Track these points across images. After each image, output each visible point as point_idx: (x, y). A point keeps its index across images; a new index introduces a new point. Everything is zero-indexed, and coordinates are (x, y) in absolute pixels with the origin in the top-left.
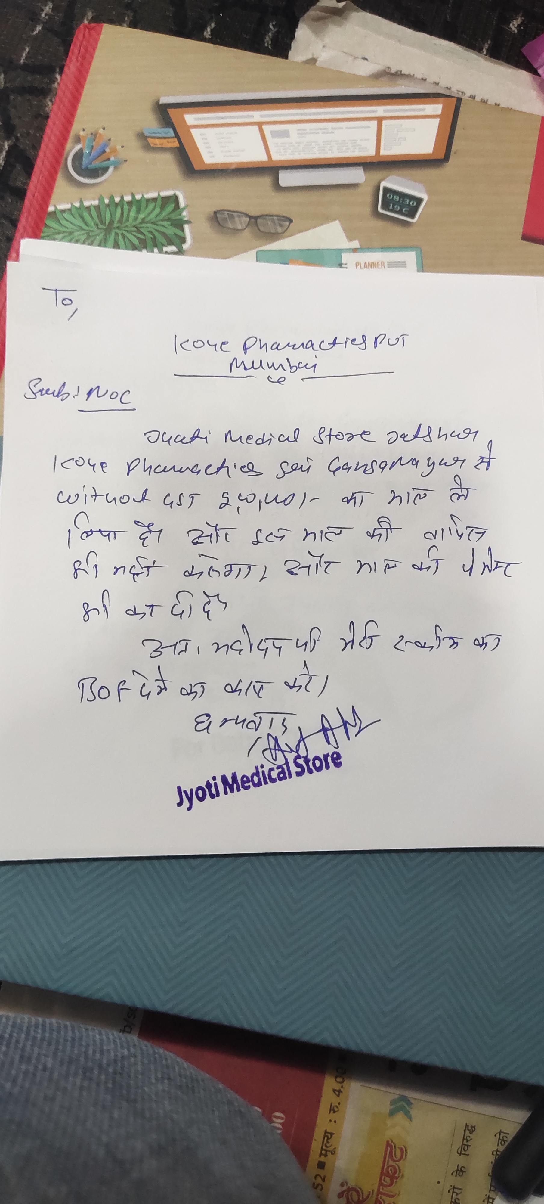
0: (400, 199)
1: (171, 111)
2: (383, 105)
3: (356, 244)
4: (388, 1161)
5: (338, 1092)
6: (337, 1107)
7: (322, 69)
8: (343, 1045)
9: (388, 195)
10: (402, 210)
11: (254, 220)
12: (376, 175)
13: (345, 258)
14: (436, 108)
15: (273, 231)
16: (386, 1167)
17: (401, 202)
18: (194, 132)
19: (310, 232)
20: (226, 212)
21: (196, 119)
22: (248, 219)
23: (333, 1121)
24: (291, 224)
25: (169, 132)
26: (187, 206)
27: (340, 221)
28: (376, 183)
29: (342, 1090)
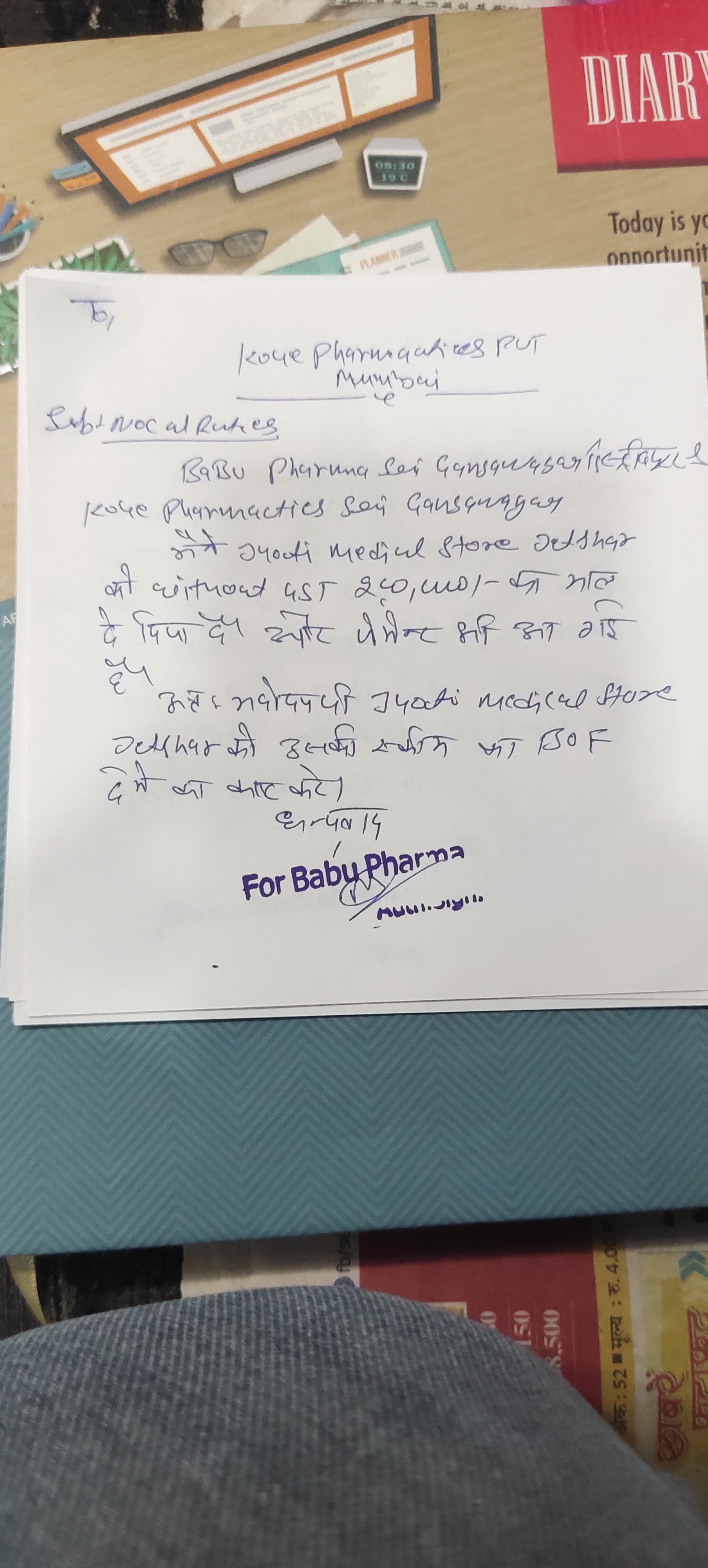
0: (392, 166)
1: (78, 139)
2: (338, 53)
3: (354, 238)
4: (695, 1331)
5: (614, 1268)
6: (617, 1286)
7: (251, 29)
8: (604, 1210)
9: (377, 165)
10: (399, 179)
11: (221, 245)
12: (354, 144)
13: (346, 259)
14: (406, 38)
15: (246, 251)
16: (694, 1340)
17: (395, 168)
18: (116, 157)
19: (293, 240)
20: (182, 246)
21: (112, 140)
22: (211, 247)
23: (617, 1303)
24: (267, 239)
25: (84, 167)
26: (132, 253)
27: (326, 215)
28: (358, 154)
29: (617, 1264)
